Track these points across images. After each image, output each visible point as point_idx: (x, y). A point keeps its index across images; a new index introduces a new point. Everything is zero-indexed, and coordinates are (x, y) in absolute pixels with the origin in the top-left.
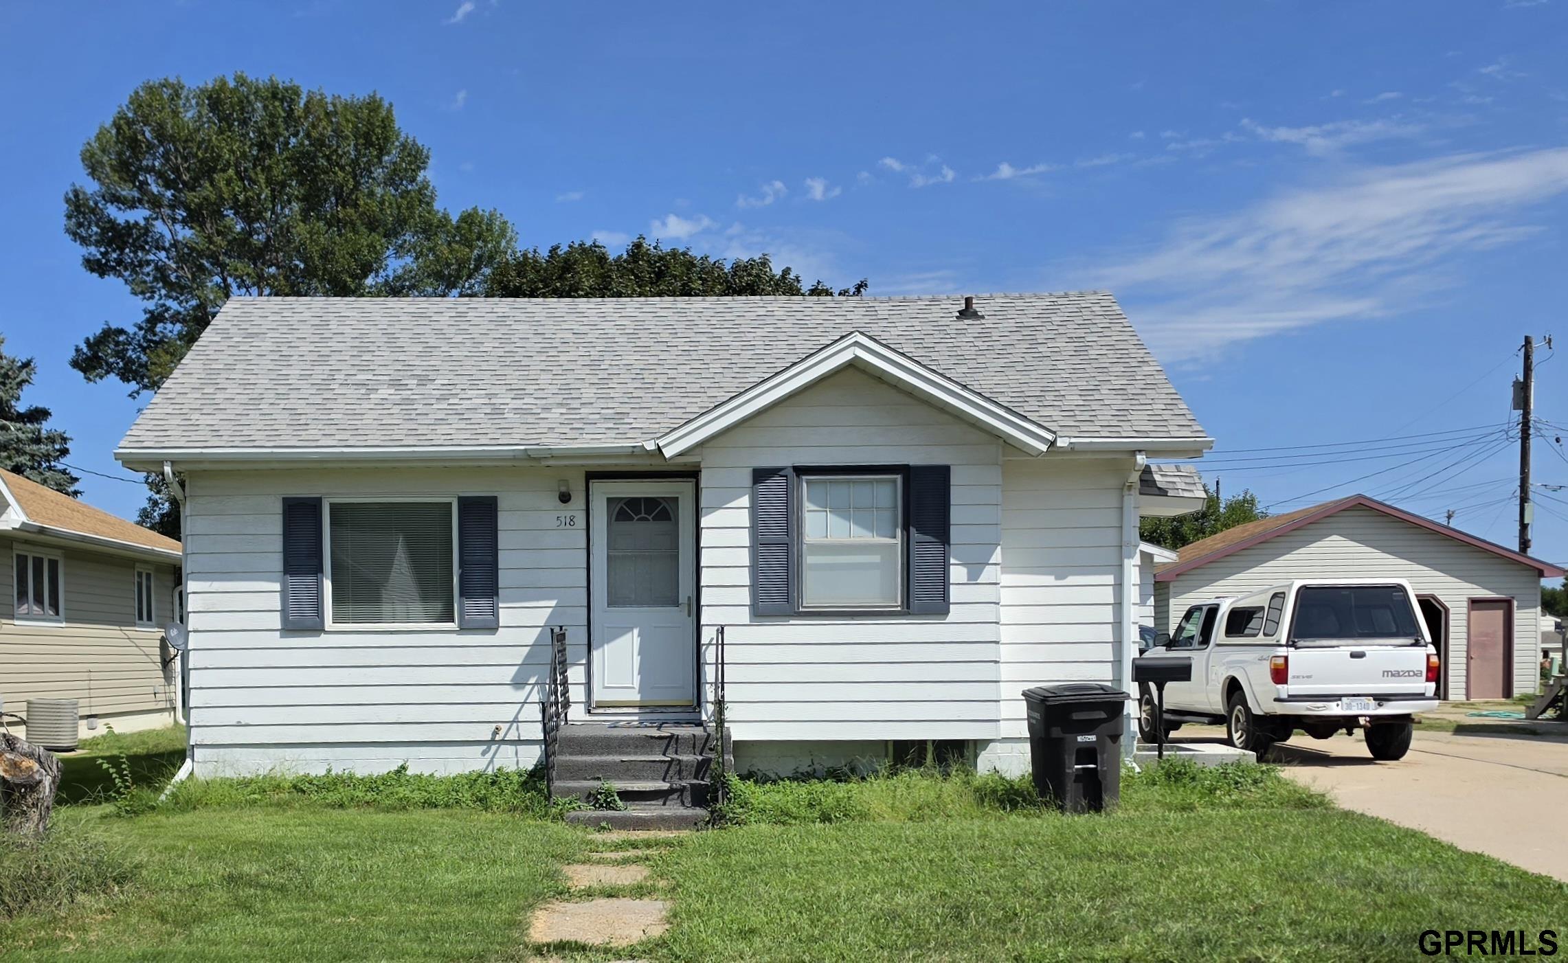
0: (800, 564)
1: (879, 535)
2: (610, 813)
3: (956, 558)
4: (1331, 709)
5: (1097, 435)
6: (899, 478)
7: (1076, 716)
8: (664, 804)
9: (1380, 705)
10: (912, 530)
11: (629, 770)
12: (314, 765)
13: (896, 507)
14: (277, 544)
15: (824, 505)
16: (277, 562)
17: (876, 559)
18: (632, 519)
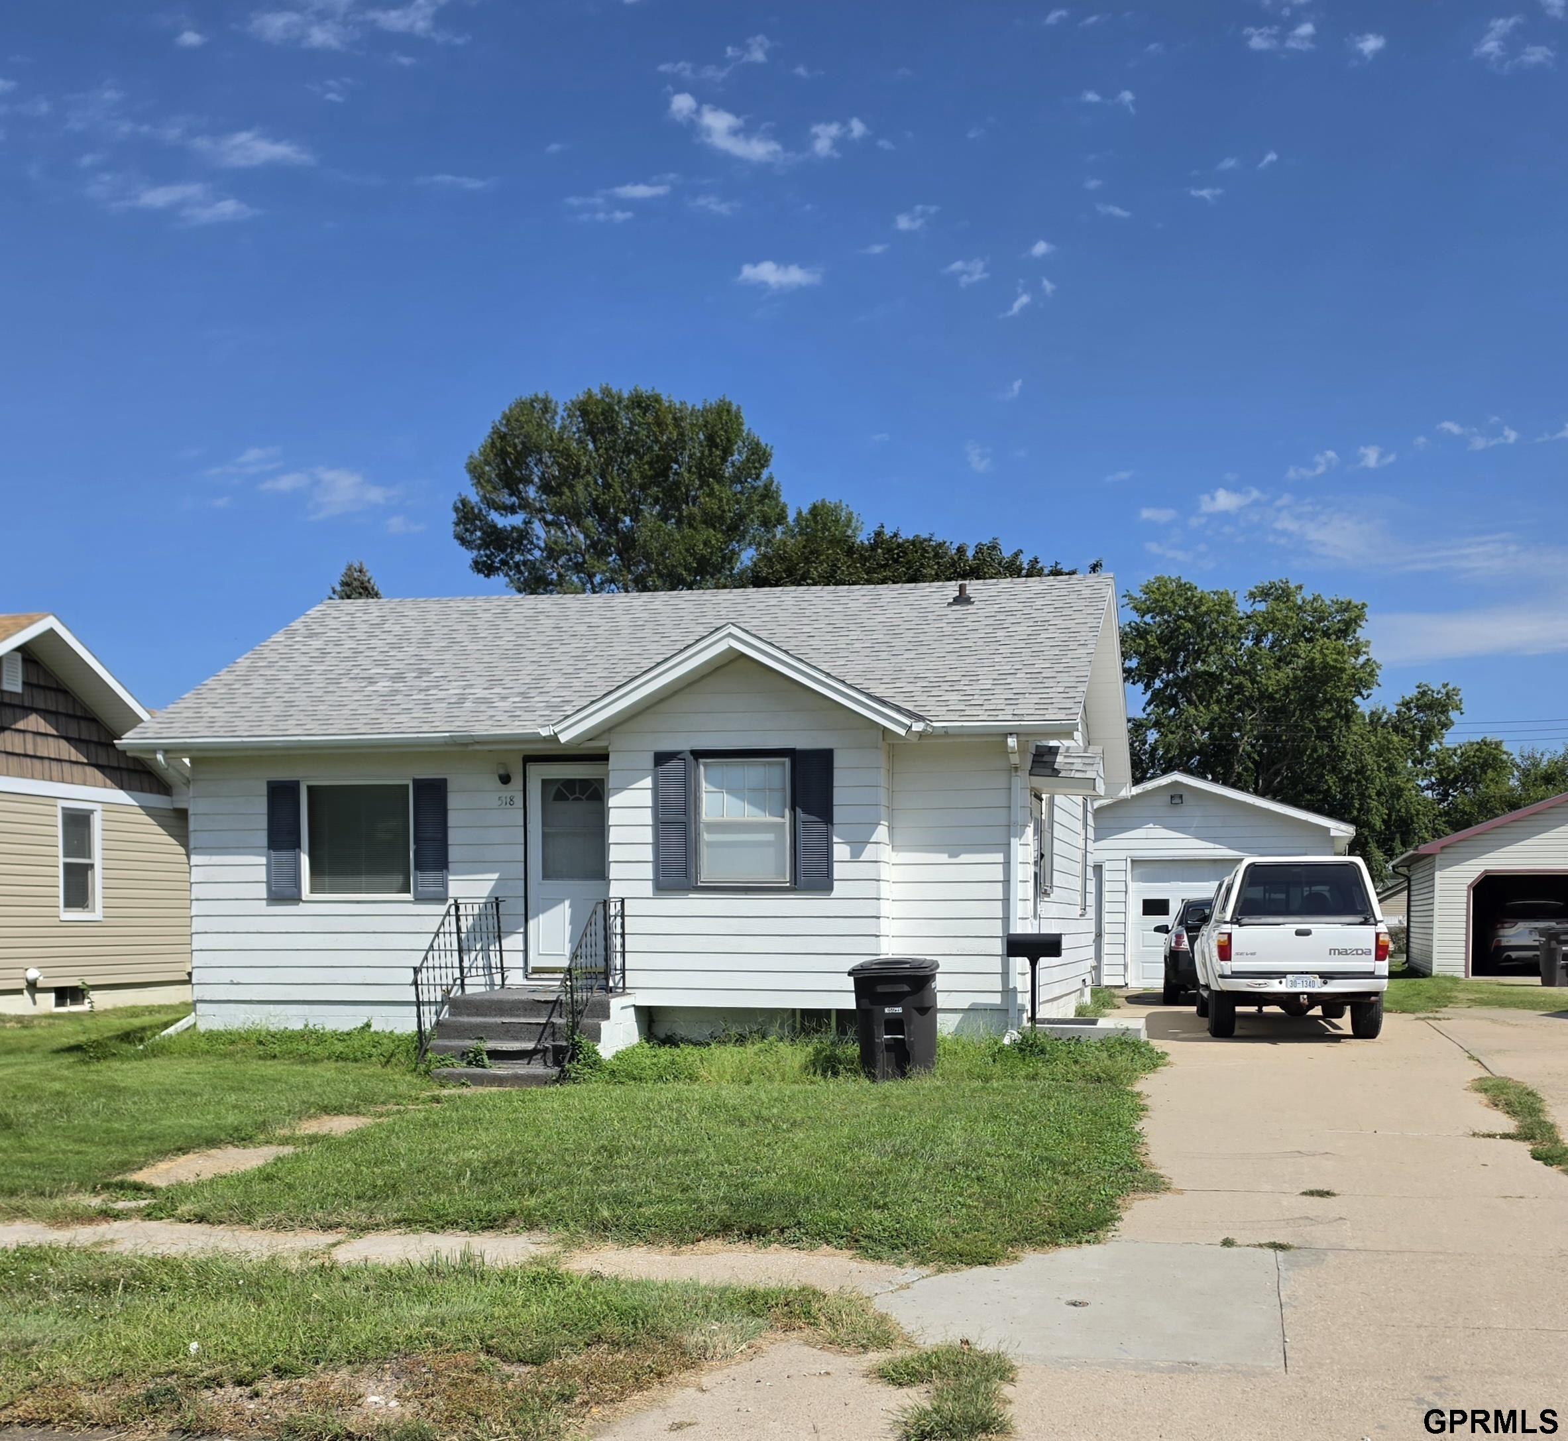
0: (697, 842)
1: (770, 814)
2: (479, 1070)
3: (838, 836)
4: (1273, 987)
5: (975, 718)
6: (787, 761)
7: (880, 989)
8: (529, 1064)
9: (1325, 983)
10: (798, 810)
11: (508, 1032)
12: (293, 1020)
13: (784, 789)
14: (263, 822)
15: (721, 786)
16: (262, 838)
17: (770, 837)
18: (568, 799)
